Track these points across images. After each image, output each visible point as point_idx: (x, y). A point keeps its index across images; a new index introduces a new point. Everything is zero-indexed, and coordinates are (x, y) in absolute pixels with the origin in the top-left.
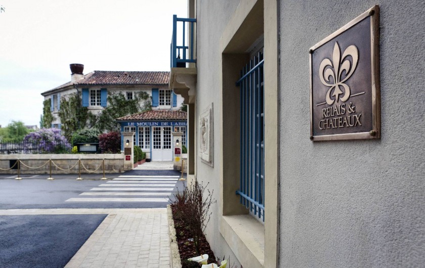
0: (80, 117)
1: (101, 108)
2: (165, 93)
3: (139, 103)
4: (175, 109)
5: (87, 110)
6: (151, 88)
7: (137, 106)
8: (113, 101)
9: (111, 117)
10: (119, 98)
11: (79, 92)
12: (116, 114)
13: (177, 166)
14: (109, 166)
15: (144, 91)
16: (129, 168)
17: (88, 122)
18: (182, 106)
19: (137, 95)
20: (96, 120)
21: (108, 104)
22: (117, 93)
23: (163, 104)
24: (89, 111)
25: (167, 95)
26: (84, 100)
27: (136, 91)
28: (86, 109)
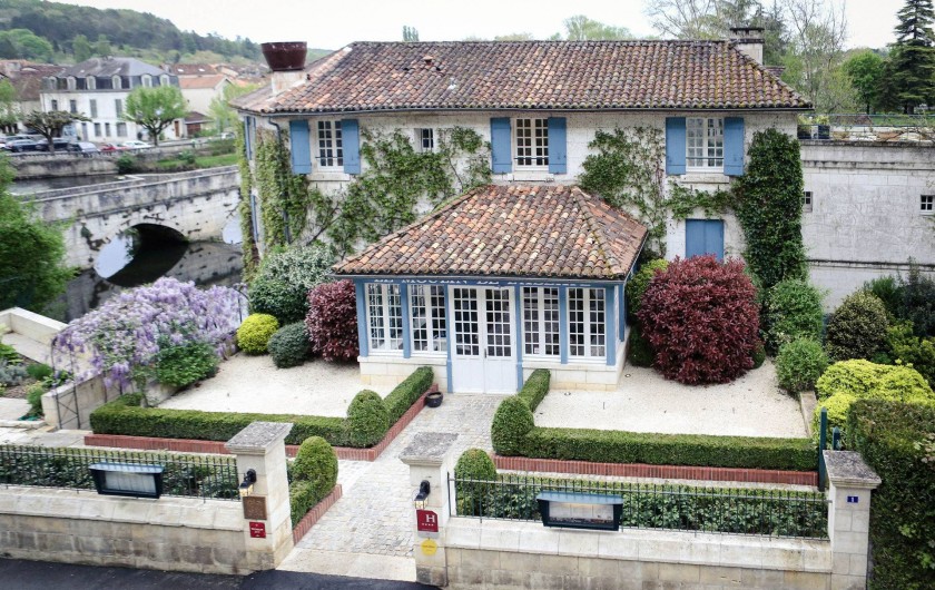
0: (289, 204)
1: (347, 177)
2: (533, 128)
3: (453, 162)
4: (562, 181)
5: (308, 183)
6: (488, 118)
7: (448, 172)
8: (378, 155)
9: (373, 204)
10: (395, 147)
11: (281, 132)
12: (389, 196)
13: (428, 571)
14: (198, 548)
15: (465, 127)
16: (264, 562)
17: (312, 216)
18: (583, 171)
19: (448, 139)
20: (332, 212)
21: (365, 165)
22: (385, 132)
23: (529, 162)
24: (312, 187)
25: (538, 133)
26: (296, 154)
27: (444, 127)
28: (305, 180)
